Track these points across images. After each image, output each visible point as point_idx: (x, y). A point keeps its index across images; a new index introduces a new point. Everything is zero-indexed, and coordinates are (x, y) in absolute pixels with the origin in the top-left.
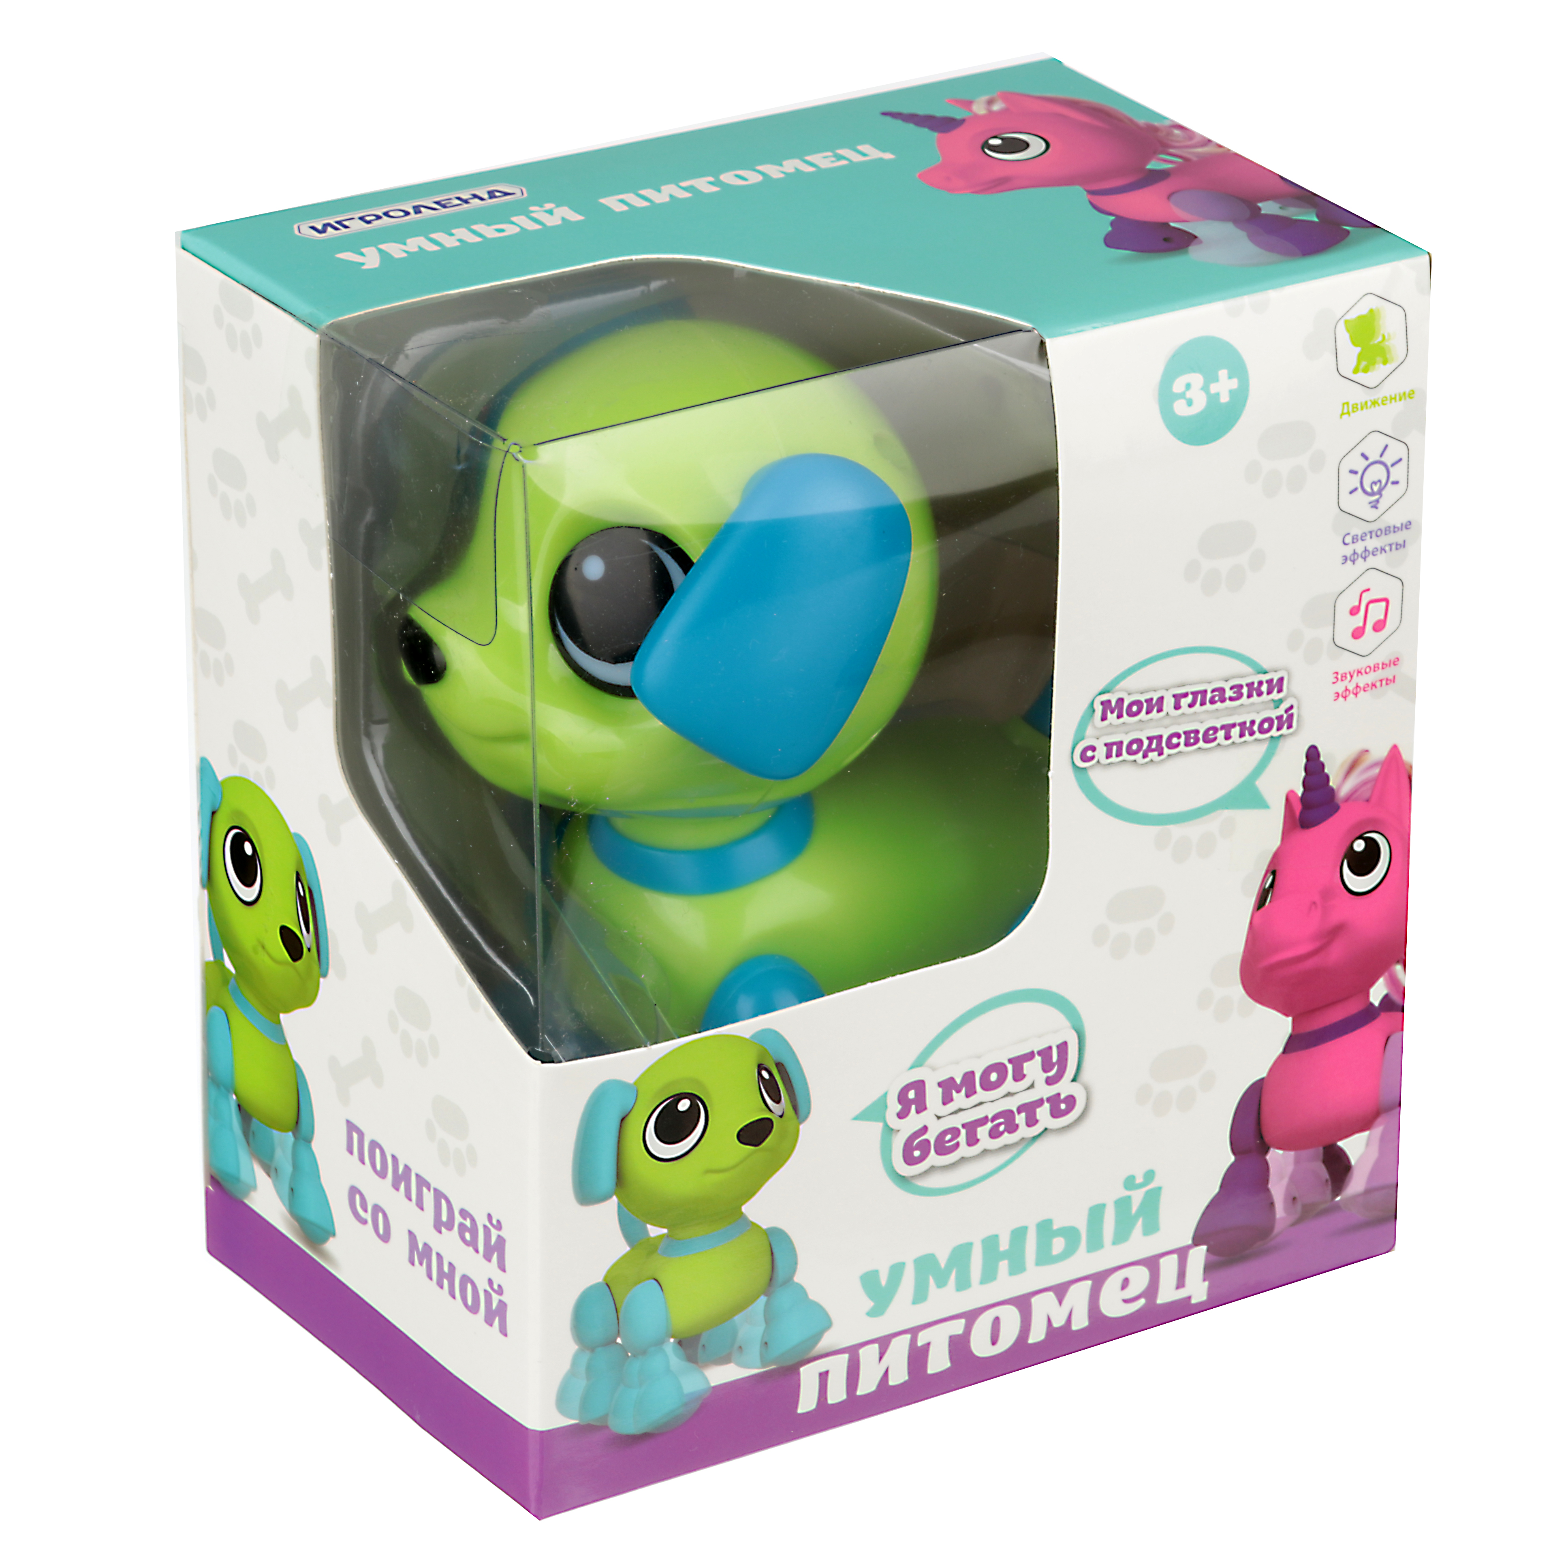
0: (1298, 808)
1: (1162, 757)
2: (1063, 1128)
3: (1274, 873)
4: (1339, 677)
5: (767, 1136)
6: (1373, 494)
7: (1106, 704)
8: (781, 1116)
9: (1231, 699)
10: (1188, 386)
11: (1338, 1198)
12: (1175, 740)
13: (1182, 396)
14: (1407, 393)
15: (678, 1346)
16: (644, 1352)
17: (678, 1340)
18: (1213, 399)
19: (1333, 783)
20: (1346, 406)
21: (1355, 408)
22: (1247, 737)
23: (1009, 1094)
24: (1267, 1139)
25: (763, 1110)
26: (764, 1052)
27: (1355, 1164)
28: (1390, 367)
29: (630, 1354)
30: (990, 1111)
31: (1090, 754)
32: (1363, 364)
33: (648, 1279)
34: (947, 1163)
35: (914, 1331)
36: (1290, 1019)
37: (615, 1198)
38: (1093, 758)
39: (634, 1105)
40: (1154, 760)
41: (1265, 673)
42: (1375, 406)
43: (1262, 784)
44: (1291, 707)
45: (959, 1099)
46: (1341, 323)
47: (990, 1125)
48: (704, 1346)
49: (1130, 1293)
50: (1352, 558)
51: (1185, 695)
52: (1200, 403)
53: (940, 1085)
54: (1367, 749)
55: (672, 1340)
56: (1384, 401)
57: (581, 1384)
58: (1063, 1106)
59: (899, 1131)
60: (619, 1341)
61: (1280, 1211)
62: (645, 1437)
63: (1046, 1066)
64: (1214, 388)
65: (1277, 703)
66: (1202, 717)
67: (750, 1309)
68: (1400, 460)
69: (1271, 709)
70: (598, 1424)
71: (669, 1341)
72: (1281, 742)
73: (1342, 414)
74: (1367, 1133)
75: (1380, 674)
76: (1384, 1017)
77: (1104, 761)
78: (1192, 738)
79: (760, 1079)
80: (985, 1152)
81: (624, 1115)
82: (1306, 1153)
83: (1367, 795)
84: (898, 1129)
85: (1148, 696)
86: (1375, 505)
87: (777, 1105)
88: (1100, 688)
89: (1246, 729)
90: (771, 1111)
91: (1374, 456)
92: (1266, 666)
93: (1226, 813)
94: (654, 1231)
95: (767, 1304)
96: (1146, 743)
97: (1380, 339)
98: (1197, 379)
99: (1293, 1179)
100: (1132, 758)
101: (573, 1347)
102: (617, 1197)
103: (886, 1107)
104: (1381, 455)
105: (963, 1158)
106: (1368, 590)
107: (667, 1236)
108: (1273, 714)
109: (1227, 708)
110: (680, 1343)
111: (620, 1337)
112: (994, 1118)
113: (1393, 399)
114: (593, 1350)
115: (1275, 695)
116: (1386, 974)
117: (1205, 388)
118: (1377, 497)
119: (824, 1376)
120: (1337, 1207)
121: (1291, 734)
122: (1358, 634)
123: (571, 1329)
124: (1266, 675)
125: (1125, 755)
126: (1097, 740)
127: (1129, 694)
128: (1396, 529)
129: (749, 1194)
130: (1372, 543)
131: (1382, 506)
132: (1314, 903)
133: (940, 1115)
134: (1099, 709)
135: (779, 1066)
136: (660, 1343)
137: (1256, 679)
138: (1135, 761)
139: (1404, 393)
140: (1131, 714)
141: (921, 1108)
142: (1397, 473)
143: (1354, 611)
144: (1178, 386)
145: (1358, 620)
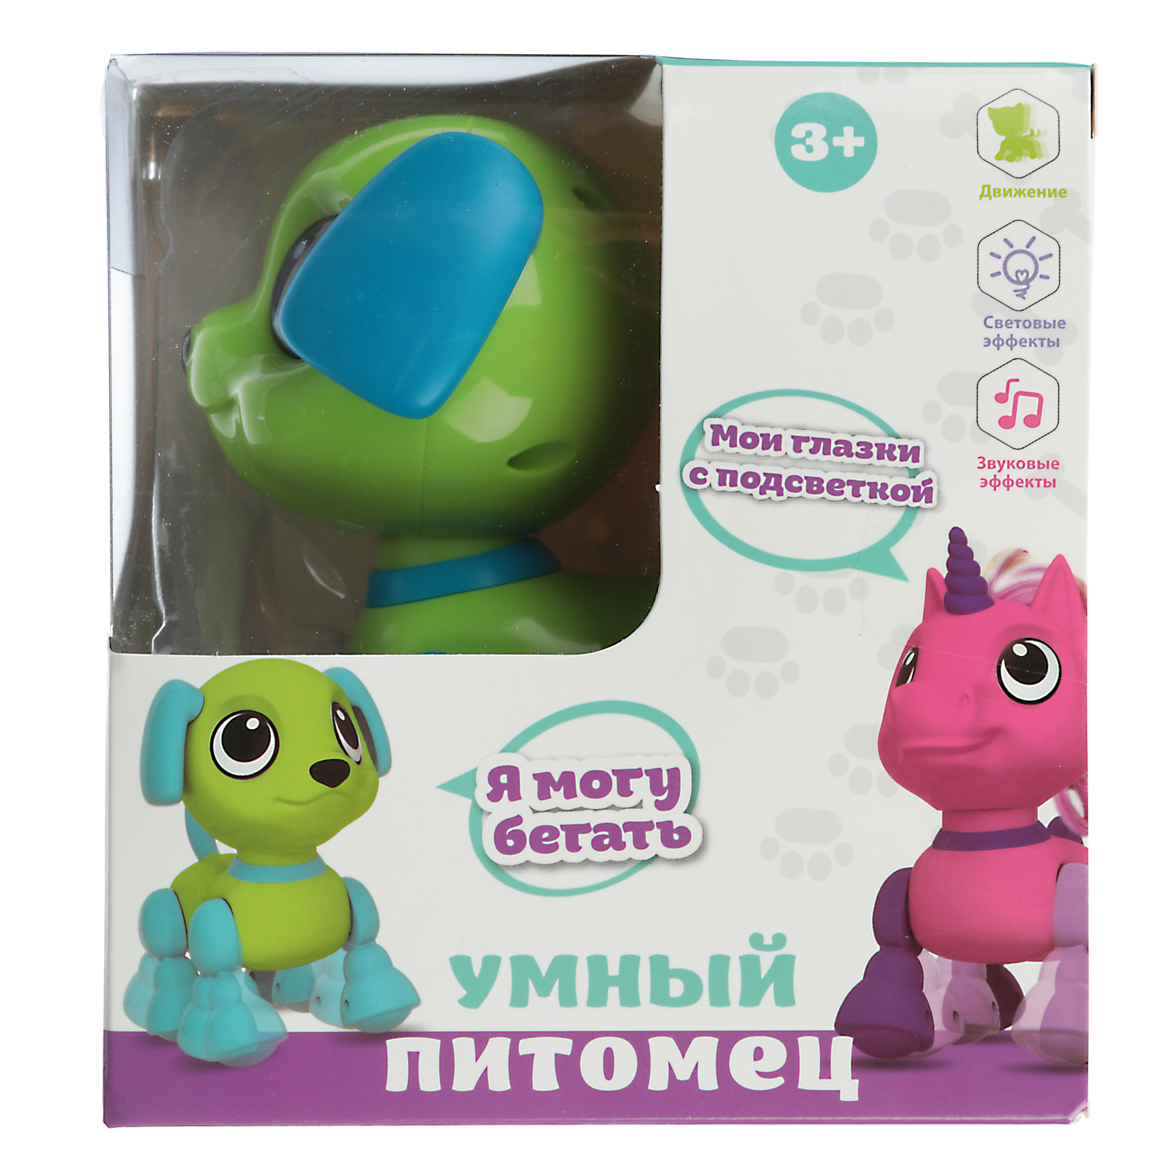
0: (943, 590)
1: (781, 498)
2: (677, 860)
3: (916, 651)
4: (986, 462)
5: (343, 780)
6: (1018, 282)
7: (717, 429)
8: (359, 763)
9: (857, 454)
10: (809, 134)
11: (1009, 1029)
12: (795, 484)
13: (802, 141)
14: (1058, 191)
15: (250, 978)
16: (215, 975)
17: (250, 972)
18: (836, 152)
19: (983, 574)
20: (986, 189)
21: (997, 192)
22: (878, 500)
23: (612, 807)
24: (918, 936)
25: (338, 751)
26: (338, 691)
27: (1027, 994)
28: (1038, 163)
29: (199, 973)
30: (594, 820)
31: (700, 476)
32: (1008, 152)
33: (217, 897)
34: (546, 862)
35: (516, 1037)
36: (941, 812)
37: (182, 802)
38: (705, 481)
39: (201, 712)
40: (773, 498)
41: (898, 437)
42: (1020, 196)
43: (898, 551)
44: (930, 481)
45: (557, 797)
46: (985, 111)
47: (592, 835)
48: (278, 985)
49: (766, 1065)
50: (998, 343)
51: (807, 440)
52: (821, 152)
53: (535, 776)
54: (1025, 549)
55: (244, 969)
56: (1031, 193)
57: (148, 992)
58: (676, 837)
59: (490, 813)
60: (187, 955)
61: (939, 1024)
62: (216, 1066)
63: (656, 788)
64: (837, 141)
65: (913, 474)
66: (826, 466)
67: (327, 959)
68: (1051, 255)
69: (906, 477)
70: (167, 1038)
71: (241, 969)
72: (919, 515)
73: (982, 196)
74: (1041, 963)
75: (1035, 473)
76: (1054, 843)
77: (716, 486)
78: (815, 485)
79: (334, 715)
80: (587, 862)
81: (191, 719)
82: (965, 966)
83: (1029, 599)
84: (489, 811)
85: (765, 431)
86: (1021, 294)
87: (354, 750)
88: (710, 410)
89: (876, 490)
90: (347, 754)
91: (1020, 245)
92: (898, 430)
93: (856, 574)
94: (224, 849)
95: (346, 958)
96: (763, 479)
97: (1028, 133)
98: (819, 130)
99: (951, 989)
100: (749, 491)
101: (141, 951)
102: (184, 803)
103: (475, 785)
104: (1028, 247)
105: (562, 861)
106: (1017, 380)
107: (237, 857)
108: (910, 483)
109: (853, 464)
110: (252, 974)
111: (189, 952)
112: (598, 828)
113: (1041, 193)
114: (161, 958)
115: (909, 463)
116: (1057, 795)
117: (828, 139)
118: (1025, 287)
119: (413, 1058)
120: (1008, 1038)
121: (931, 509)
122: (1007, 422)
123: (139, 931)
124: (898, 440)
125: (740, 487)
126: (708, 464)
127: (743, 424)
128: (1047, 325)
129: (326, 836)
130: (1019, 333)
131: (1032, 295)
132: (966, 696)
133: (536, 809)
134: (709, 433)
135: (357, 710)
136: (232, 969)
137: (888, 441)
138: (751, 495)
139: (1055, 190)
140: (745, 445)
141: (515, 796)
142: (1048, 267)
143: (1001, 398)
144: (798, 131)
145: (1006, 409)
